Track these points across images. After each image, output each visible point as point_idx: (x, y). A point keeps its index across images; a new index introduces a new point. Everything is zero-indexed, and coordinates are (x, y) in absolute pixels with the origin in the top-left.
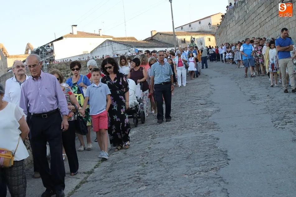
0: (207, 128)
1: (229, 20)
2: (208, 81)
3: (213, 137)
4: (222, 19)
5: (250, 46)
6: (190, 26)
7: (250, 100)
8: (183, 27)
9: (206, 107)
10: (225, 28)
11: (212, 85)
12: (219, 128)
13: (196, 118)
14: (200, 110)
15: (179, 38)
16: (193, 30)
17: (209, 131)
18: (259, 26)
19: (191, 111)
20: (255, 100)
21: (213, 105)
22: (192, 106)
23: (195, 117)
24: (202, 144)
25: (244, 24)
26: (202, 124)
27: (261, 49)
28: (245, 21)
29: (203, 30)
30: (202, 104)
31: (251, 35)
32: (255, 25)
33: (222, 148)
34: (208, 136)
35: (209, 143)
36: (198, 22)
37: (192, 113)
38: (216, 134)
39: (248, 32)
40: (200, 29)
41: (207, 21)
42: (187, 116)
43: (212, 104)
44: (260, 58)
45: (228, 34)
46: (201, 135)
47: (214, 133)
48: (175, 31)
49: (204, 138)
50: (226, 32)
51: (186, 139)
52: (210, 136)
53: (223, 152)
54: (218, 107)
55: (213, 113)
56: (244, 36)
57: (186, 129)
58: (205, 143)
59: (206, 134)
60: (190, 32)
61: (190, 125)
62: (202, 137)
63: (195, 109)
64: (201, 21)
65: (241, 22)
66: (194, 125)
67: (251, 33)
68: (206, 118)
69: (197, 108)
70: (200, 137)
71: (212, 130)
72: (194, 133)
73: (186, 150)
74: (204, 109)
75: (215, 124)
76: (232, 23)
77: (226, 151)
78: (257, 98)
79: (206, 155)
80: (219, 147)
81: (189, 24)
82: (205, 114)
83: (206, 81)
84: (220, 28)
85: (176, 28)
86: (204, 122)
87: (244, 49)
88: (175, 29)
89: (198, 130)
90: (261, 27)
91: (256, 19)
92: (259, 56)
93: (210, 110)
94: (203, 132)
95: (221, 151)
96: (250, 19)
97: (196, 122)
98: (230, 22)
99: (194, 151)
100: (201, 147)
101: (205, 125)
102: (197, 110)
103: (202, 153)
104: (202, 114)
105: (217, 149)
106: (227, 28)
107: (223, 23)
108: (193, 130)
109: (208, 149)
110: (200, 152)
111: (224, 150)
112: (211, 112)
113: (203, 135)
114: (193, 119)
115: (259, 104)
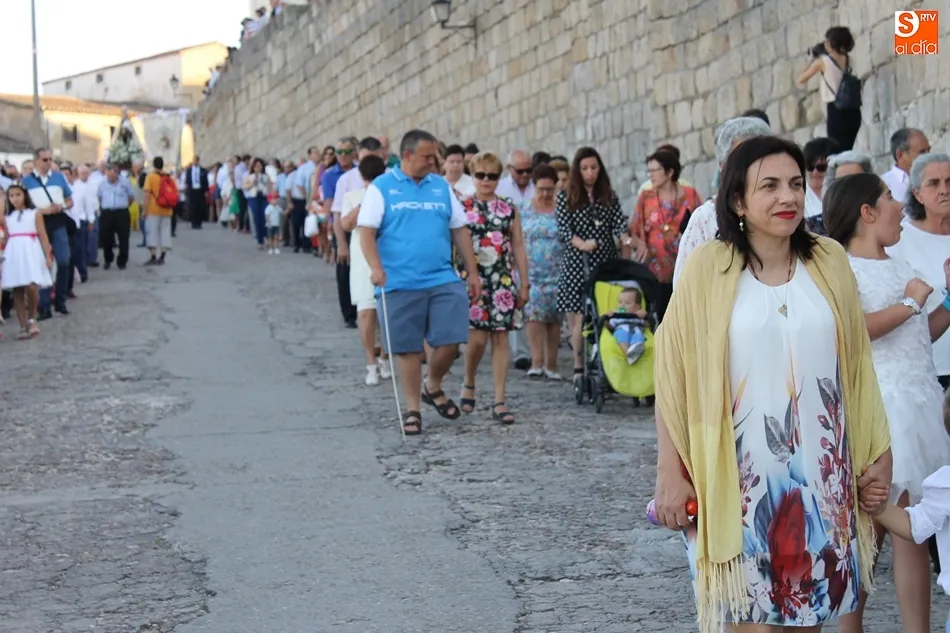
0: (138, 469)
1: (249, 71)
2: (153, 292)
3: (158, 505)
5: (438, 192)
6: (100, 78)
7: (303, 374)
8: (74, 81)
9: (142, 390)
10: (231, 100)
11: (169, 310)
13: (99, 431)
14: (117, 401)
15: (58, 118)
16: (112, 97)
17: (144, 481)
18: (355, 106)
19: (80, 403)
20: (321, 376)
21: (167, 385)
22: (87, 384)
23: (93, 428)
24: (111, 528)
25: (303, 92)
26: (116, 453)
27: (508, 219)
28: (305, 80)
29: (151, 98)
30: (123, 380)
33: (186, 548)
34: (139, 499)
35: (138, 529)
36: (133, 68)
37: (86, 409)
38: (166, 493)
39: (315, 124)
40: (138, 94)
41: (166, 67)
42: (64, 420)
43: (161, 379)
44: (499, 284)
45: (239, 123)
46: (112, 497)
47: (163, 489)
48: (41, 94)
49: (122, 506)
50: (232, 114)
51: (50, 507)
52: (146, 500)
53: (189, 564)
54: (185, 394)
55: (161, 414)
57: (55, 471)
58: (124, 525)
59: (130, 491)
60: (97, 102)
61: (72, 457)
62: (115, 503)
63: (99, 394)
64: (145, 66)
65: (292, 82)
66: (87, 456)
68: (135, 432)
69: (106, 393)
70: (106, 502)
71: (155, 477)
72: (86, 488)
73: (48, 553)
74: (131, 397)
75: (168, 456)
76: (258, 83)
77: (203, 561)
78: (330, 369)
79: (126, 572)
80: (175, 548)
81: (97, 71)
82: (132, 418)
83: (145, 292)
84: (214, 99)
85: (47, 83)
86: (126, 448)
87: (387, 208)
88: (42, 84)
89: (100, 476)
90: (360, 108)
91: (347, 77)
92: (495, 268)
93: (155, 402)
94: (119, 486)
95: (183, 559)
96: (324, 77)
97: (98, 446)
98: (251, 78)
99: (79, 559)
100: (109, 542)
101: (130, 458)
102: (106, 400)
103: (110, 566)
104: (123, 417)
105: (169, 551)
106: (238, 101)
107: (225, 80)
108: (82, 477)
109: (136, 551)
110: (104, 560)
111: (196, 557)
112: (157, 409)
113: (118, 497)
114: (84, 433)
115: (337, 390)
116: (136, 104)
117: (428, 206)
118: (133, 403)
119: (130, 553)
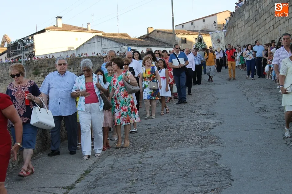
0: (208, 142)
1: (238, 19)
2: (210, 88)
3: (215, 153)
4: (229, 18)
6: (192, 24)
7: (258, 112)
8: (184, 25)
9: (208, 118)
10: (233, 28)
11: (215, 93)
12: (222, 143)
13: (196, 130)
14: (201, 121)
15: (180, 36)
16: (196, 29)
17: (210, 146)
18: (272, 28)
19: (190, 122)
20: (264, 113)
21: (216, 116)
22: (192, 117)
23: (194, 129)
24: (201, 160)
25: (255, 25)
26: (202, 137)
28: (256, 21)
29: (208, 29)
30: (202, 115)
31: (262, 37)
32: (267, 26)
33: (224, 166)
34: (209, 151)
35: (209, 160)
36: (202, 20)
37: (192, 124)
38: (218, 149)
39: (259, 35)
40: (204, 28)
41: (212, 19)
42: (185, 127)
43: (214, 114)
45: (235, 35)
46: (201, 150)
47: (216, 148)
48: (175, 29)
49: (205, 153)
50: (233, 33)
51: (182, 153)
52: (211, 151)
53: (225, 171)
54: (221, 119)
55: (214, 125)
56: (254, 38)
57: (183, 142)
58: (205, 159)
59: (206, 149)
60: (192, 31)
61: (188, 138)
62: (201, 152)
63: (195, 119)
64: (206, 19)
65: (252, 22)
66: (192, 138)
67: (263, 35)
68: (206, 131)
69: (198, 119)
70: (199, 152)
71: (213, 144)
72: (193, 148)
73: (182, 167)
74: (206, 120)
75: (217, 138)
76: (241, 22)
77: (230, 170)
78: (267, 111)
79: (206, 173)
80: (221, 165)
82: (206, 126)
83: (208, 88)
84: (227, 28)
85: (177, 26)
86: (204, 135)
88: (175, 26)
89: (197, 144)
90: (274, 29)
91: (269, 19)
93: (212, 121)
94: (203, 147)
95: (223, 169)
96: (262, 19)
97: (196, 135)
98: (238, 21)
99: (191, 169)
100: (200, 164)
101: (206, 139)
102: (197, 121)
103: (201, 171)
104: (203, 126)
105: (219, 167)
106: (234, 28)
107: (231, 22)
108: (191, 144)
109: (209, 167)
110: (199, 170)
111: (227, 169)
112: (213, 124)
113: (203, 150)
114: (191, 131)
115: (269, 117)
116: (203, 31)
118: (206, 122)
119: (207, 167)
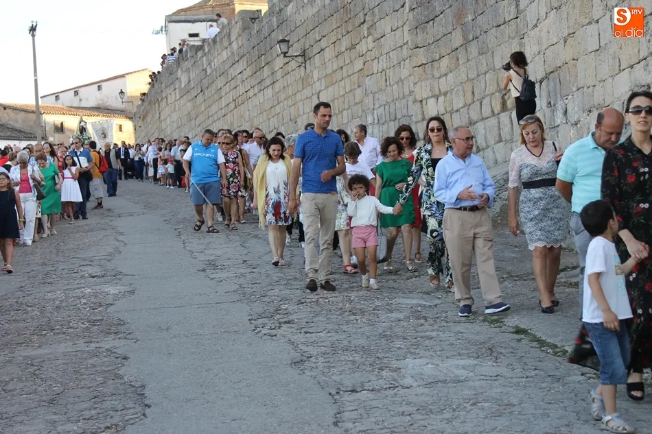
0: (102, 331)
1: (167, 86)
2: (111, 223)
3: (115, 353)
4: (150, 84)
6: (76, 93)
7: (204, 270)
8: (60, 95)
9: (105, 283)
10: (157, 104)
11: (121, 234)
12: (130, 334)
13: (79, 309)
14: (89, 290)
15: (51, 119)
16: (83, 104)
17: (107, 339)
18: (232, 106)
19: (67, 292)
20: (214, 271)
21: (120, 280)
22: (71, 281)
23: (75, 307)
24: (86, 368)
25: (200, 98)
26: (89, 322)
28: (201, 91)
29: (108, 104)
30: (93, 277)
31: (214, 124)
32: (224, 102)
33: (132, 379)
34: (104, 350)
35: (103, 367)
36: (96, 86)
37: (70, 295)
38: (121, 345)
39: (209, 118)
40: (100, 102)
41: (117, 85)
42: (57, 302)
43: (117, 276)
44: (233, 182)
45: (162, 118)
46: (87, 349)
47: (117, 343)
48: (40, 103)
49: (94, 354)
50: (158, 115)
51: (49, 356)
52: (107, 350)
53: (134, 389)
54: (131, 284)
55: (117, 298)
56: (199, 125)
57: (52, 334)
58: (94, 366)
59: (98, 345)
60: (75, 108)
61: (62, 325)
62: (88, 352)
63: (78, 286)
64: (104, 85)
65: (194, 93)
66: (71, 324)
67: (215, 119)
68: (100, 309)
69: (83, 286)
70: (83, 352)
71: (113, 336)
72: (71, 344)
73: (48, 384)
74: (98, 287)
75: (121, 322)
76: (173, 93)
77: (143, 386)
78: (220, 267)
79: (96, 394)
80: (126, 378)
81: (74, 88)
82: (98, 300)
83: (106, 223)
84: (146, 103)
85: (45, 96)
86: (95, 319)
87: (193, 155)
88: (41, 97)
89: (79, 336)
90: (236, 107)
91: (227, 88)
92: (231, 176)
93: (112, 290)
94: (91, 342)
95: (130, 385)
96: (213, 88)
97: (78, 318)
98: (168, 91)
99: (67, 387)
100: (85, 377)
101: (98, 325)
102: (83, 289)
103: (85, 391)
104: (93, 300)
105: (122, 381)
106: (161, 104)
107: (153, 92)
108: (68, 337)
109: (102, 382)
110: (82, 388)
111: (139, 384)
112: (114, 294)
113: (90, 349)
114: (69, 310)
115: (224, 280)
116: (99, 108)
117: (207, 155)
118: (99, 291)
119: (98, 383)
